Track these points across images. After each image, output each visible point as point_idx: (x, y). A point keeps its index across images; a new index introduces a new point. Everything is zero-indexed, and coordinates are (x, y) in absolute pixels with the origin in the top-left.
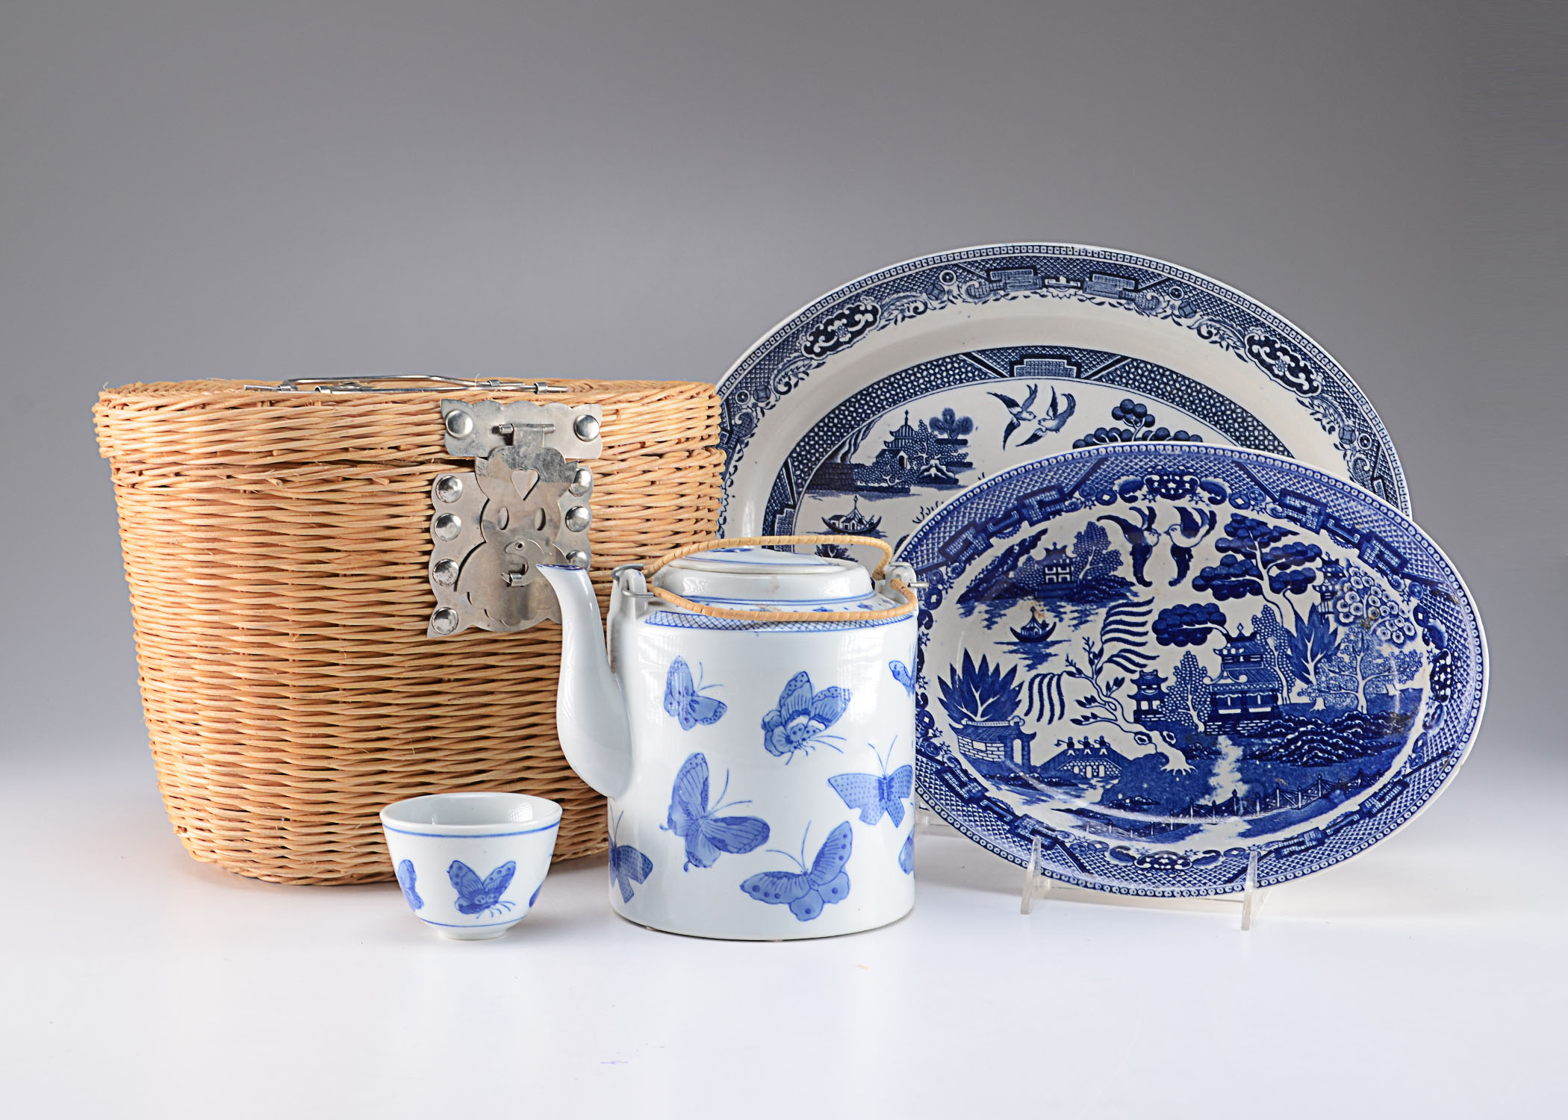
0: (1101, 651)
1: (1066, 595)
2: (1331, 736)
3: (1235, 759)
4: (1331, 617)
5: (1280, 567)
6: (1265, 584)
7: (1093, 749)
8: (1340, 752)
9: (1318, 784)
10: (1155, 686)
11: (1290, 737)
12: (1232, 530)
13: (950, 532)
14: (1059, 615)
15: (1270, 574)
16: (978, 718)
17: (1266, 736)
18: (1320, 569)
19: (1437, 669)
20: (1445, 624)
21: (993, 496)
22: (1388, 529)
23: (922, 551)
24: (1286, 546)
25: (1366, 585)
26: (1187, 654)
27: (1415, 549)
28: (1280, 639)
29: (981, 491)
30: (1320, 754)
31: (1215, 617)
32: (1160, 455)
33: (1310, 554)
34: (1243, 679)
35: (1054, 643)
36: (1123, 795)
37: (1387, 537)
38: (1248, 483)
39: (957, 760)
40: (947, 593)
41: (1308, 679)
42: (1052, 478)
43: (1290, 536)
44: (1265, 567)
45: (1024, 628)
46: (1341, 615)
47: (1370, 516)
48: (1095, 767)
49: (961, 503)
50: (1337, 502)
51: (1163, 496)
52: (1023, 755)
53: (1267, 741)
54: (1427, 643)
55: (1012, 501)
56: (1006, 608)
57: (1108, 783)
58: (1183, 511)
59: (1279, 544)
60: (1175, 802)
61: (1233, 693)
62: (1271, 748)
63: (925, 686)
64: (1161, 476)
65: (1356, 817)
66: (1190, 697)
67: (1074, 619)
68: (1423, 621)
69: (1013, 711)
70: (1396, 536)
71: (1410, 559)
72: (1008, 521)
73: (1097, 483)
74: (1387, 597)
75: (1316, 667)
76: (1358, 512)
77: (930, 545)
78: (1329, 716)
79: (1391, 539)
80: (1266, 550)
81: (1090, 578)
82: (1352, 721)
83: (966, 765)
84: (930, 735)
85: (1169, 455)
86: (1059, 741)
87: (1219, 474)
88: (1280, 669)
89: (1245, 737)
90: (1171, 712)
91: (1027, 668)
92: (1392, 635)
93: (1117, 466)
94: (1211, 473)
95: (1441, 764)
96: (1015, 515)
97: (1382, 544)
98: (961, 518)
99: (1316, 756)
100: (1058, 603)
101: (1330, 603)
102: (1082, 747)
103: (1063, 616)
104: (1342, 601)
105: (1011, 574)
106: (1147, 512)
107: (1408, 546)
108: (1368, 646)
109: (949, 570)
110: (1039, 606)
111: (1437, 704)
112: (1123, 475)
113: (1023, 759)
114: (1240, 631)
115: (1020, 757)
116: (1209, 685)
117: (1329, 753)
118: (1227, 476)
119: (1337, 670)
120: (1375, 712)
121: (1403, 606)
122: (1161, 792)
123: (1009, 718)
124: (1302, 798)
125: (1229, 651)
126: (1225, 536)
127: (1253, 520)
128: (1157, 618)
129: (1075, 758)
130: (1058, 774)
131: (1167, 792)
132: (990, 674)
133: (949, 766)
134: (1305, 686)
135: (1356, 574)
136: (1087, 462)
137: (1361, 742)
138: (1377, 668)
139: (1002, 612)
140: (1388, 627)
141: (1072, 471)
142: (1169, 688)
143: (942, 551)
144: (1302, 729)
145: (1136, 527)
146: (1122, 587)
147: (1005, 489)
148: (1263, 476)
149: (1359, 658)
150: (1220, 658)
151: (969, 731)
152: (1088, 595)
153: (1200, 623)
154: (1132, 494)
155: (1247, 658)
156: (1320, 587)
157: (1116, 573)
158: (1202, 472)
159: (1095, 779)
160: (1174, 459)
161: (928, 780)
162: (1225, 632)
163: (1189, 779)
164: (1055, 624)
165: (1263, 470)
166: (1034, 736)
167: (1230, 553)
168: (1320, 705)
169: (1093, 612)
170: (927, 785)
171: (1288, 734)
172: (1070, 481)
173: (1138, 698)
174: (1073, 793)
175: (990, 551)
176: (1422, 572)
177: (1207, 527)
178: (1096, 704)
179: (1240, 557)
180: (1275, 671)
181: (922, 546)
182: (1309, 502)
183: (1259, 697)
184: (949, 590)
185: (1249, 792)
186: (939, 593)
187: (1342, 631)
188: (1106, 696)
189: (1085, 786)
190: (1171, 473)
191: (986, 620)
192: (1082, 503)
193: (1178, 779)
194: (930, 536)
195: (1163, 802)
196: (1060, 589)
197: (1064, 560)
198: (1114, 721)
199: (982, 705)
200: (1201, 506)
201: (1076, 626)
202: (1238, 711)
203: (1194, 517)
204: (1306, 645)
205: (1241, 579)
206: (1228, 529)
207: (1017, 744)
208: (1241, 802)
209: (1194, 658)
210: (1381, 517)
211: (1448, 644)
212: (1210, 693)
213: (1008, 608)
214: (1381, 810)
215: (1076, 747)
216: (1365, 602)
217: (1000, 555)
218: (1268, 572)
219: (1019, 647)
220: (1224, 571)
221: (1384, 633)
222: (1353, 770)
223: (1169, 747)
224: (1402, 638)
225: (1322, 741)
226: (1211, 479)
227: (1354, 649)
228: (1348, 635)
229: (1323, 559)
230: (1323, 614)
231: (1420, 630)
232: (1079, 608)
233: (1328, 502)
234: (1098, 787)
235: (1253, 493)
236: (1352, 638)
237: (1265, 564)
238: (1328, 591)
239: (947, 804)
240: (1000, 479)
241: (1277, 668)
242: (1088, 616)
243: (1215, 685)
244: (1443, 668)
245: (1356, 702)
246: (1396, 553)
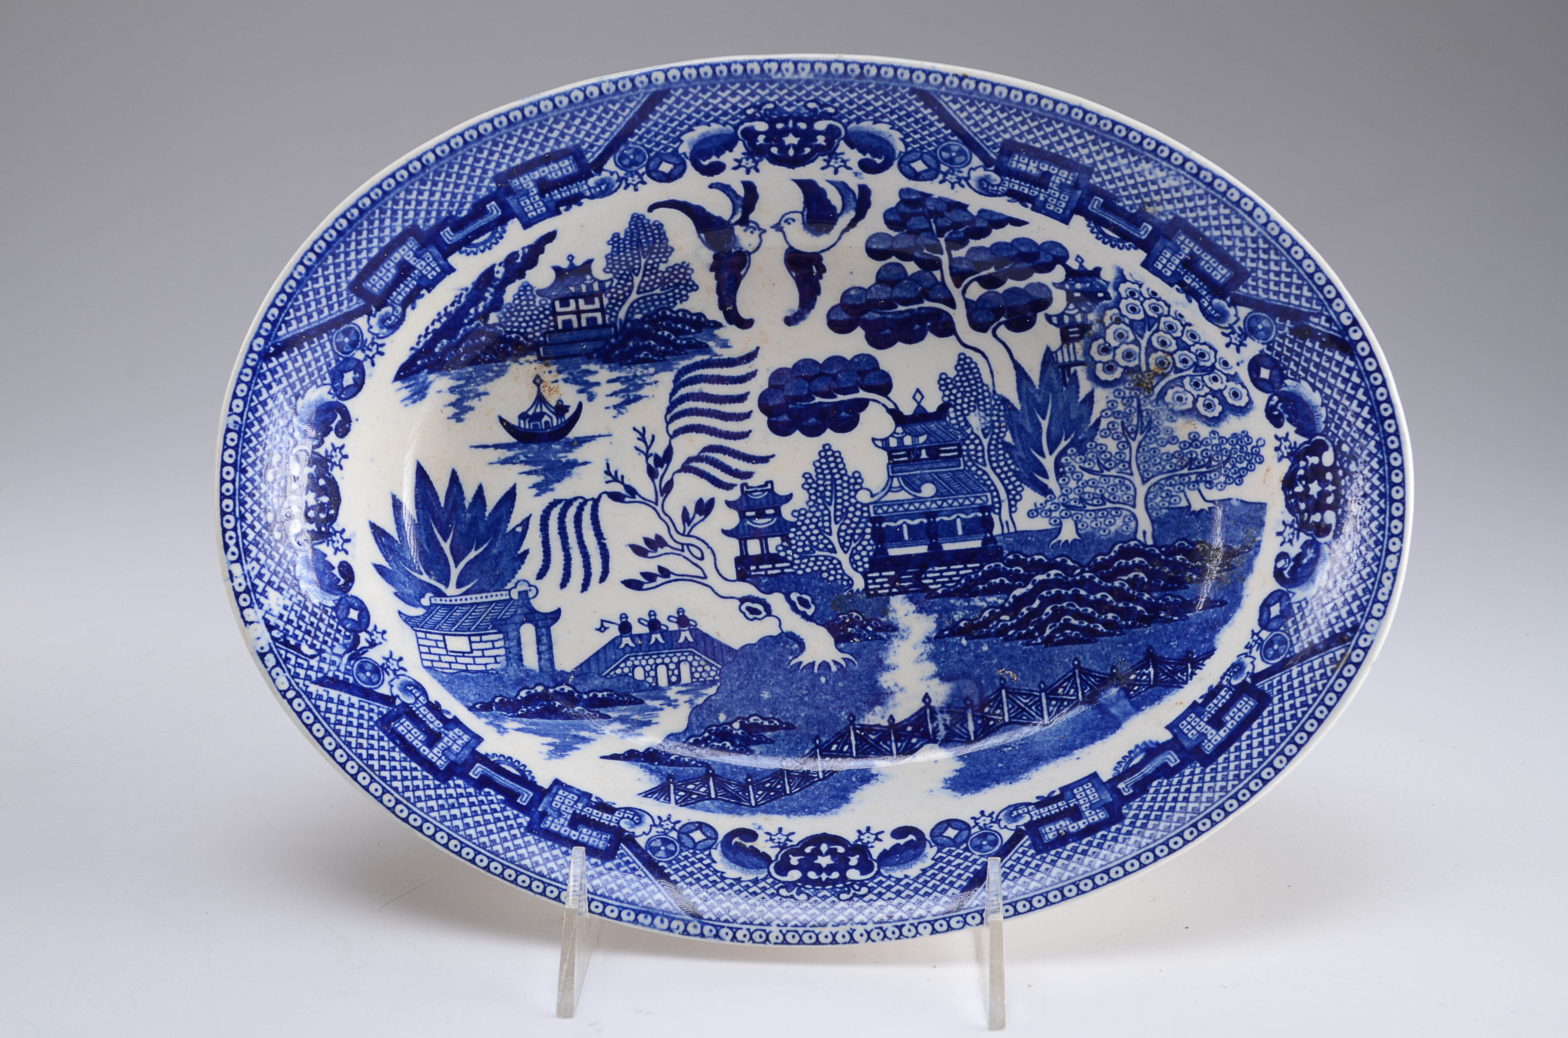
0: (669, 452)
1: (596, 350)
2: (1093, 588)
3: (923, 638)
4: (1081, 373)
5: (985, 282)
6: (959, 316)
7: (665, 633)
8: (1110, 616)
9: (1074, 675)
10: (770, 512)
11: (1018, 592)
12: (898, 218)
13: (369, 250)
14: (587, 388)
15: (967, 296)
16: (452, 590)
17: (976, 593)
18: (1060, 286)
19: (1301, 472)
20: (1321, 392)
21: (449, 175)
22: (1213, 213)
23: (316, 292)
24: (998, 246)
25: (1151, 313)
26: (825, 451)
27: (1266, 251)
28: (991, 415)
29: (424, 166)
30: (1074, 622)
31: (870, 379)
32: (772, 82)
33: (1044, 258)
34: (928, 490)
35: (581, 441)
36: (728, 714)
37: (1209, 227)
38: (939, 131)
39: (418, 686)
40: (373, 364)
41: (1046, 486)
42: (563, 135)
43: (1009, 227)
44: (958, 285)
45: (523, 416)
46: (1099, 367)
47: (1177, 190)
48: (672, 666)
49: (385, 193)
50: (1113, 165)
51: (775, 160)
52: (539, 653)
53: (977, 602)
54: (1276, 422)
55: (486, 182)
56: (488, 380)
57: (697, 696)
58: (808, 188)
59: (986, 242)
60: (821, 722)
61: (912, 517)
62: (986, 614)
63: (346, 546)
64: (772, 123)
65: (1172, 759)
66: (835, 528)
67: (615, 394)
68: (1269, 382)
69: (515, 572)
70: (1228, 227)
71: (1255, 270)
72: (482, 222)
73: (649, 142)
74: (1193, 336)
75: (1058, 465)
76: (1154, 182)
77: (332, 278)
78: (1086, 552)
79: (1217, 233)
80: (961, 253)
81: (638, 316)
82: (1128, 559)
83: (437, 693)
84: (363, 643)
85: (790, 82)
86: (602, 621)
87: (883, 116)
88: (994, 469)
89: (938, 596)
90: (802, 556)
91: (535, 491)
92: (1195, 401)
93: (688, 106)
94: (867, 115)
95: (1333, 660)
96: (494, 209)
97: (1197, 242)
98: (387, 222)
99: (1066, 624)
100: (584, 367)
101: (1079, 346)
102: (646, 630)
103: (595, 389)
104: (1101, 341)
105: (493, 318)
106: (741, 192)
107: (1250, 244)
108: (1150, 422)
109: (374, 321)
110: (550, 374)
111: (1304, 537)
112: (698, 123)
113: (540, 659)
114: (919, 403)
115: (535, 657)
116: (867, 505)
117: (1090, 618)
118: (900, 119)
119: (1096, 468)
120: (1169, 542)
121: (1229, 354)
122: (796, 706)
123: (510, 585)
124: (1048, 705)
125: (900, 440)
126: (884, 229)
127: (940, 199)
128: (766, 386)
129: (635, 651)
130: (607, 684)
131: (806, 704)
132: (467, 505)
133: (404, 704)
134: (1041, 499)
135: (1132, 294)
136: (629, 100)
137: (1146, 596)
138: (1168, 460)
139: (481, 389)
140: (1188, 387)
141: (600, 119)
142: (797, 513)
143: (356, 288)
144: (1039, 578)
145: (719, 219)
146: (699, 330)
147: (470, 160)
148: (969, 118)
149: (1134, 445)
150: (884, 455)
151: (437, 617)
152: (637, 349)
153: (844, 393)
154: (714, 159)
155: (934, 453)
156: (1060, 316)
157: (685, 306)
158: (850, 113)
159: (675, 689)
160: (799, 89)
161: (364, 742)
162: (891, 406)
163: (844, 678)
164: (580, 405)
165: (971, 105)
166: (556, 615)
167: (894, 259)
168: (1068, 533)
169: (648, 380)
170: (364, 753)
171: (1015, 588)
172: (597, 139)
173: (740, 534)
174: (635, 717)
175: (449, 280)
176: (1276, 293)
177: (852, 214)
178: (666, 549)
179: (911, 268)
180: (985, 473)
181: (315, 281)
182: (1056, 165)
183: (959, 521)
184: (377, 358)
185: (952, 696)
186: (359, 368)
187: (1102, 397)
188: (683, 535)
189: (657, 703)
190: (791, 116)
191: (453, 404)
192: (620, 179)
193: (823, 680)
194: (330, 260)
195: (799, 723)
196: (586, 340)
197: (590, 286)
198: (700, 580)
199: (457, 564)
200: (844, 176)
201: (618, 407)
202: (923, 549)
203: (829, 197)
204: (1039, 424)
205: (915, 307)
206: (892, 218)
207: (528, 632)
208: (939, 716)
209: (837, 457)
210: (1201, 191)
211: (1327, 429)
212: (870, 519)
213: (491, 380)
214: (1222, 747)
215: (634, 632)
216: (1144, 343)
217: (470, 287)
218: (964, 292)
219: (517, 451)
220: (883, 294)
221: (1180, 399)
222: (1136, 650)
223: (803, 622)
224: (1219, 408)
225: (1076, 597)
226: (867, 125)
227: (1124, 428)
228: (1113, 402)
229: (1068, 269)
230: (1066, 366)
231: (1260, 399)
232: (623, 374)
233: (1094, 164)
234: (681, 702)
235: (947, 149)
236: (1121, 408)
237: (959, 276)
238: (1073, 323)
239: (407, 788)
240: (460, 140)
241: (988, 469)
242: (640, 387)
243: (878, 504)
244: (1316, 473)
245: (1133, 524)
246: (1224, 258)
